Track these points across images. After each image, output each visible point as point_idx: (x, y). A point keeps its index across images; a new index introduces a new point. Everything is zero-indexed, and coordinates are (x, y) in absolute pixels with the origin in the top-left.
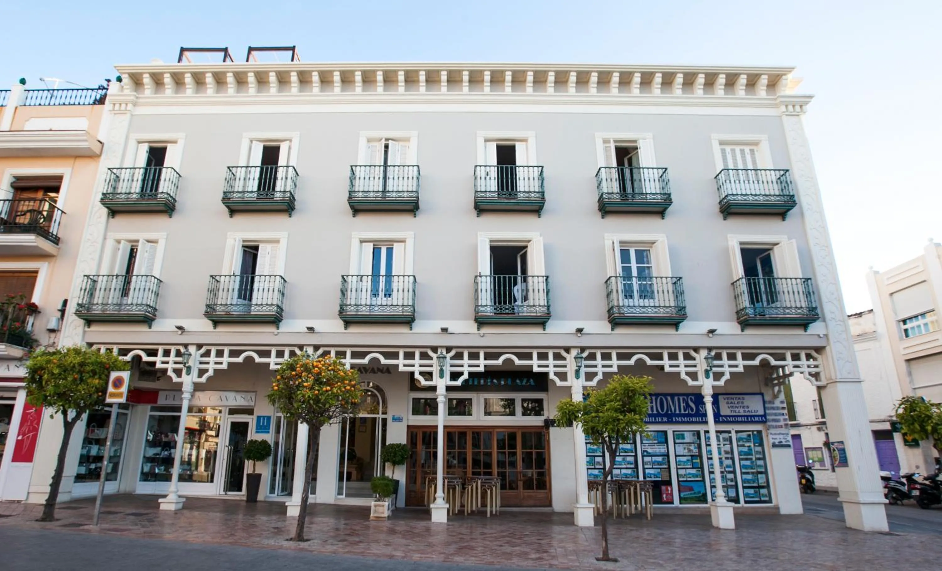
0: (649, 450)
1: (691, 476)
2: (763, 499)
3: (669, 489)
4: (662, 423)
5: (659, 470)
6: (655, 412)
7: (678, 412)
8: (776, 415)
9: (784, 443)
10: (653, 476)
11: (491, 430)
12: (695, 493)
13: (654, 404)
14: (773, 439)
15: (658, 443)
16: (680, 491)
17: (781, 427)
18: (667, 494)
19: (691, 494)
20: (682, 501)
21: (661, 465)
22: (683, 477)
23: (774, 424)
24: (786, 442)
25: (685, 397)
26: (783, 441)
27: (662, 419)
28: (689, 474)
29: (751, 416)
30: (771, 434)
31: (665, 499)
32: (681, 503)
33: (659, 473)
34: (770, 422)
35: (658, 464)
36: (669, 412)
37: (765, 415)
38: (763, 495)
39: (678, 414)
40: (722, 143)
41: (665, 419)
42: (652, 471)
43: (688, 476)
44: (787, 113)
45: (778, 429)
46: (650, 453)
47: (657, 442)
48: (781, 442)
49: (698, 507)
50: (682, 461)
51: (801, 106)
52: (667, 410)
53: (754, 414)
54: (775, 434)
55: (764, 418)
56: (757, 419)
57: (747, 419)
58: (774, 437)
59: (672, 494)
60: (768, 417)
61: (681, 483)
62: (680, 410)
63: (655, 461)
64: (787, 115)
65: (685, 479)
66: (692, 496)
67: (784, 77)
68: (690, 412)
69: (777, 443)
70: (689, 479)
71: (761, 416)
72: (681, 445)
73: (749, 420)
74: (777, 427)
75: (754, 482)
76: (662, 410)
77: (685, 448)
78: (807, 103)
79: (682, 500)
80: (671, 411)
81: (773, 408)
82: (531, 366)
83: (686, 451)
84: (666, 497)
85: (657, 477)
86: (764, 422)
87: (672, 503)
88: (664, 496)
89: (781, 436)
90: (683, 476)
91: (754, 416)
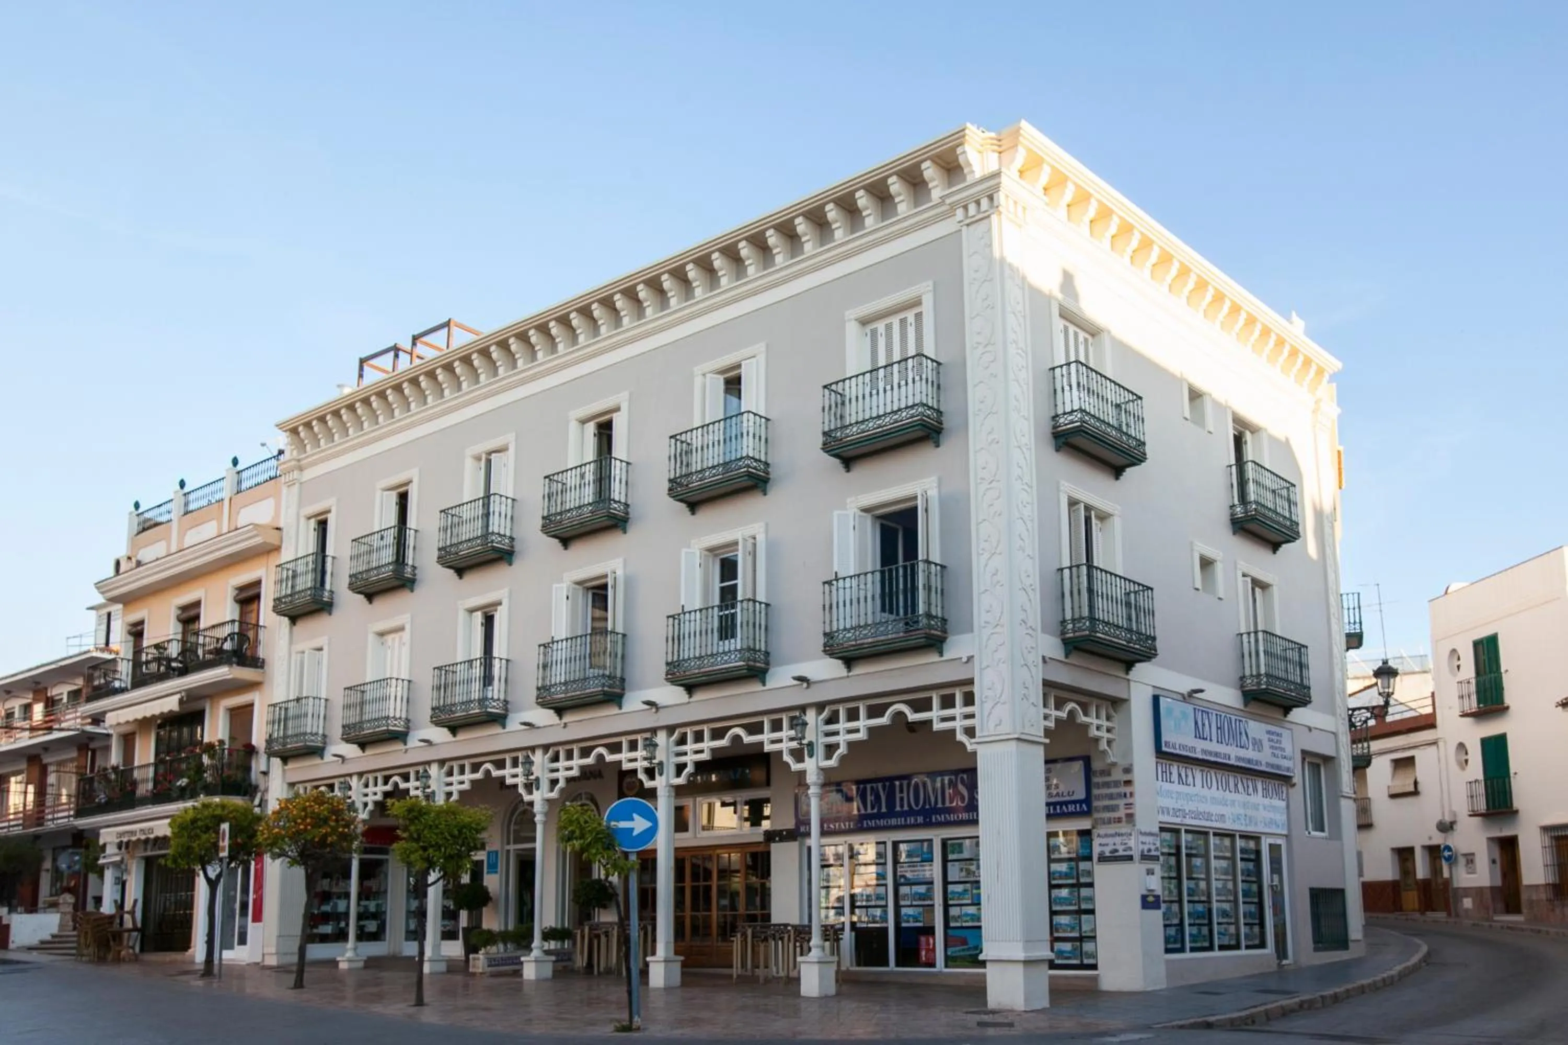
0: (909, 875)
1: (968, 918)
2: (1086, 961)
3: (931, 941)
4: (916, 826)
5: (921, 909)
6: (906, 808)
7: (940, 805)
8: (1111, 797)
9: (1121, 853)
10: (911, 919)
11: (710, 852)
12: (969, 949)
13: (905, 795)
14: (1100, 845)
15: (922, 861)
16: (946, 946)
17: (1119, 820)
18: (928, 950)
19: (963, 950)
20: (950, 963)
21: (924, 900)
22: (957, 921)
23: (1107, 815)
24: (1124, 850)
25: (953, 777)
26: (1120, 848)
27: (916, 820)
28: (967, 915)
29: (1061, 804)
30: (1099, 836)
31: (924, 959)
32: (946, 966)
33: (919, 914)
34: (1098, 811)
35: (920, 899)
36: (927, 807)
37: (1088, 800)
38: (1086, 953)
39: (940, 809)
40: (864, 322)
41: (920, 820)
42: (910, 911)
43: (965, 919)
44: (968, 221)
45: (1113, 825)
46: (909, 879)
47: (918, 859)
48: (1116, 851)
49: (964, 974)
50: (957, 893)
51: (991, 198)
52: (923, 806)
53: (1067, 798)
54: (1106, 836)
55: (1084, 806)
56: (1071, 808)
57: (1055, 809)
58: (1104, 841)
59: (934, 950)
60: (1096, 804)
61: (950, 932)
62: (943, 802)
63: (916, 893)
64: (968, 225)
65: (958, 924)
66: (962, 953)
67: (959, 150)
68: (959, 803)
69: (1107, 854)
70: (964, 924)
71: (1080, 802)
72: (957, 863)
73: (1058, 811)
74: (1109, 821)
75: (1073, 929)
76: (917, 804)
77: (961, 870)
78: (997, 187)
79: (950, 961)
80: (930, 804)
81: (1107, 785)
82: (761, 744)
83: (964, 874)
84: (926, 956)
85: (917, 921)
86: (1087, 813)
87: (932, 965)
88: (923, 953)
89: (1118, 840)
90: (956, 919)
91: (1066, 803)
